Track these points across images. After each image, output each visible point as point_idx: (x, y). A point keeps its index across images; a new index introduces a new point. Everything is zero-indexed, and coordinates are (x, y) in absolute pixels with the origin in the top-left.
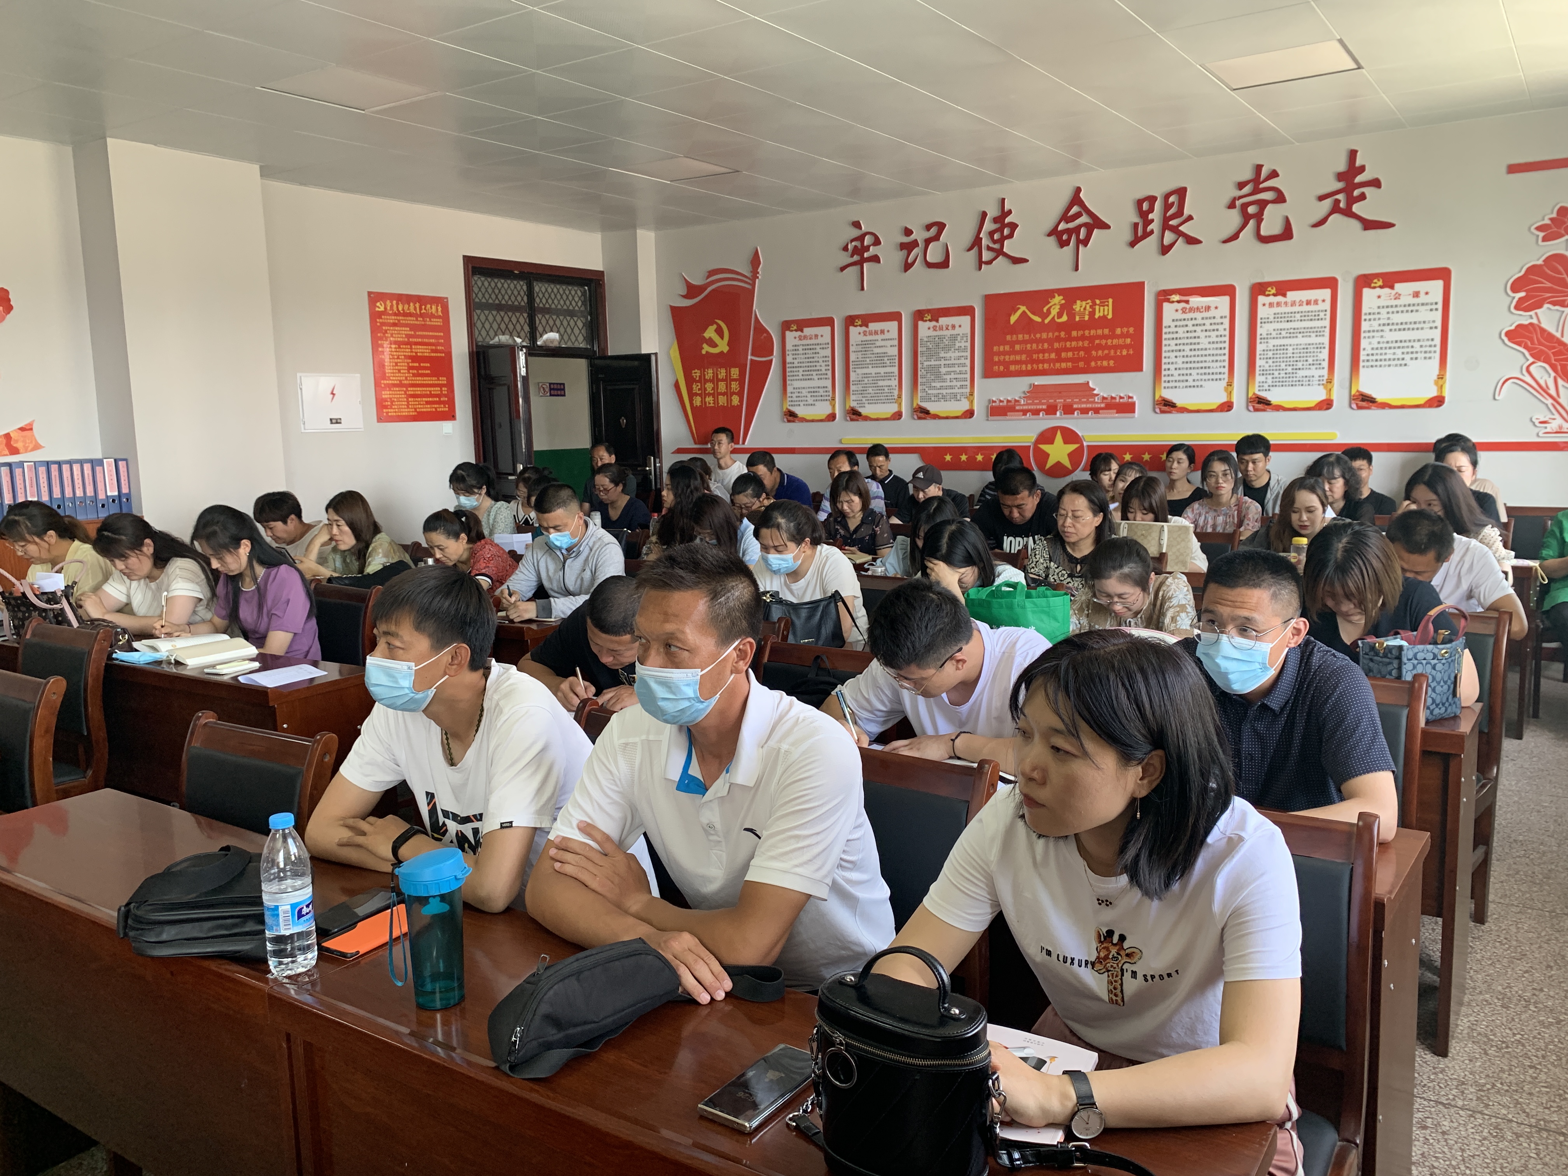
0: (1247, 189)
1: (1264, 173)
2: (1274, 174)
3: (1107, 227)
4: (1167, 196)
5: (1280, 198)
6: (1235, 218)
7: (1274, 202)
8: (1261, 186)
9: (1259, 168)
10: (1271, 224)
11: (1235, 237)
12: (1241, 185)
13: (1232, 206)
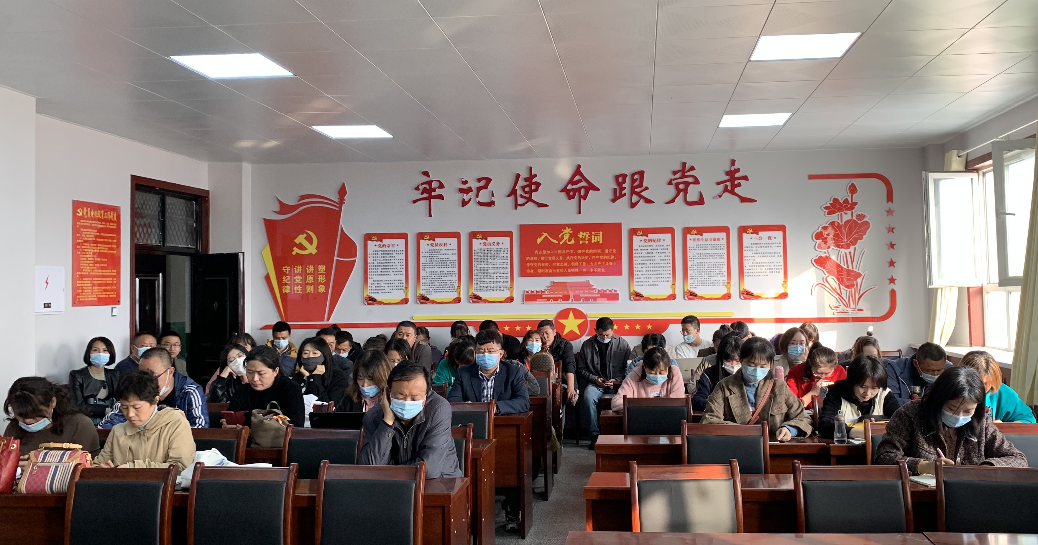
0: (678, 175)
1: (687, 167)
2: (692, 168)
3: (598, 189)
4: (633, 175)
5: (697, 182)
6: (672, 190)
7: (693, 183)
8: (686, 174)
9: (684, 164)
10: (692, 196)
11: (673, 201)
12: (675, 173)
13: (670, 183)
